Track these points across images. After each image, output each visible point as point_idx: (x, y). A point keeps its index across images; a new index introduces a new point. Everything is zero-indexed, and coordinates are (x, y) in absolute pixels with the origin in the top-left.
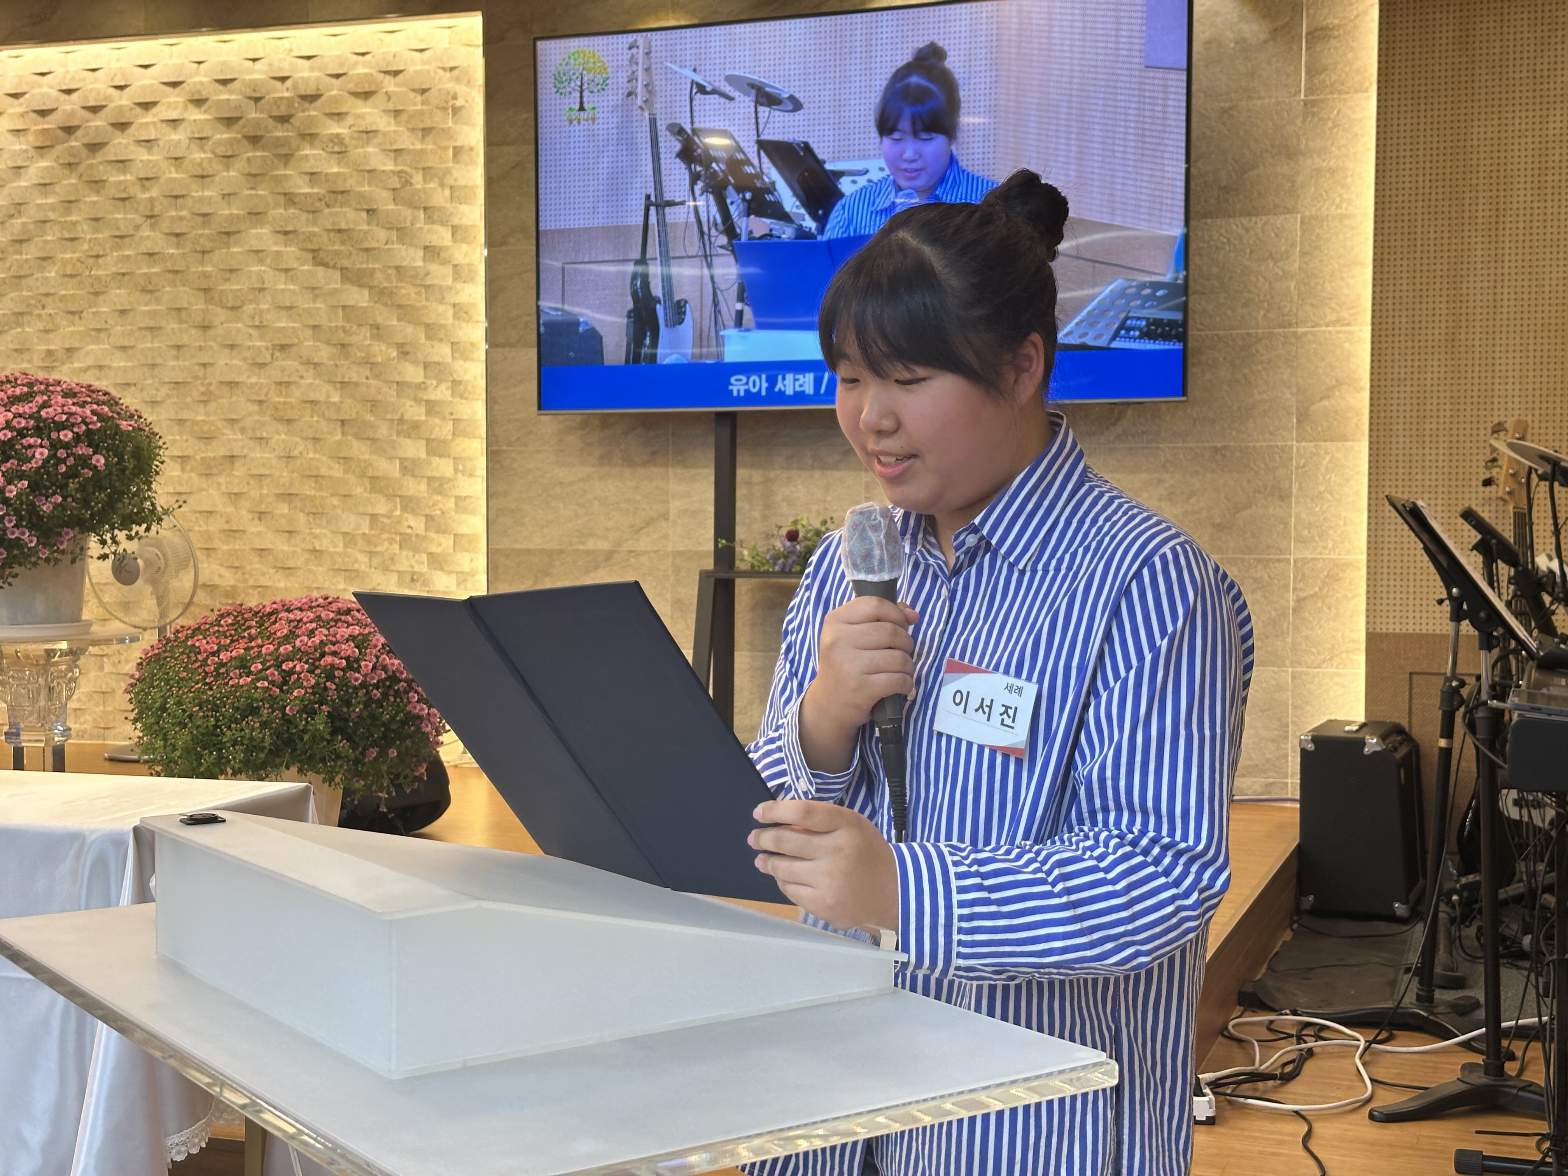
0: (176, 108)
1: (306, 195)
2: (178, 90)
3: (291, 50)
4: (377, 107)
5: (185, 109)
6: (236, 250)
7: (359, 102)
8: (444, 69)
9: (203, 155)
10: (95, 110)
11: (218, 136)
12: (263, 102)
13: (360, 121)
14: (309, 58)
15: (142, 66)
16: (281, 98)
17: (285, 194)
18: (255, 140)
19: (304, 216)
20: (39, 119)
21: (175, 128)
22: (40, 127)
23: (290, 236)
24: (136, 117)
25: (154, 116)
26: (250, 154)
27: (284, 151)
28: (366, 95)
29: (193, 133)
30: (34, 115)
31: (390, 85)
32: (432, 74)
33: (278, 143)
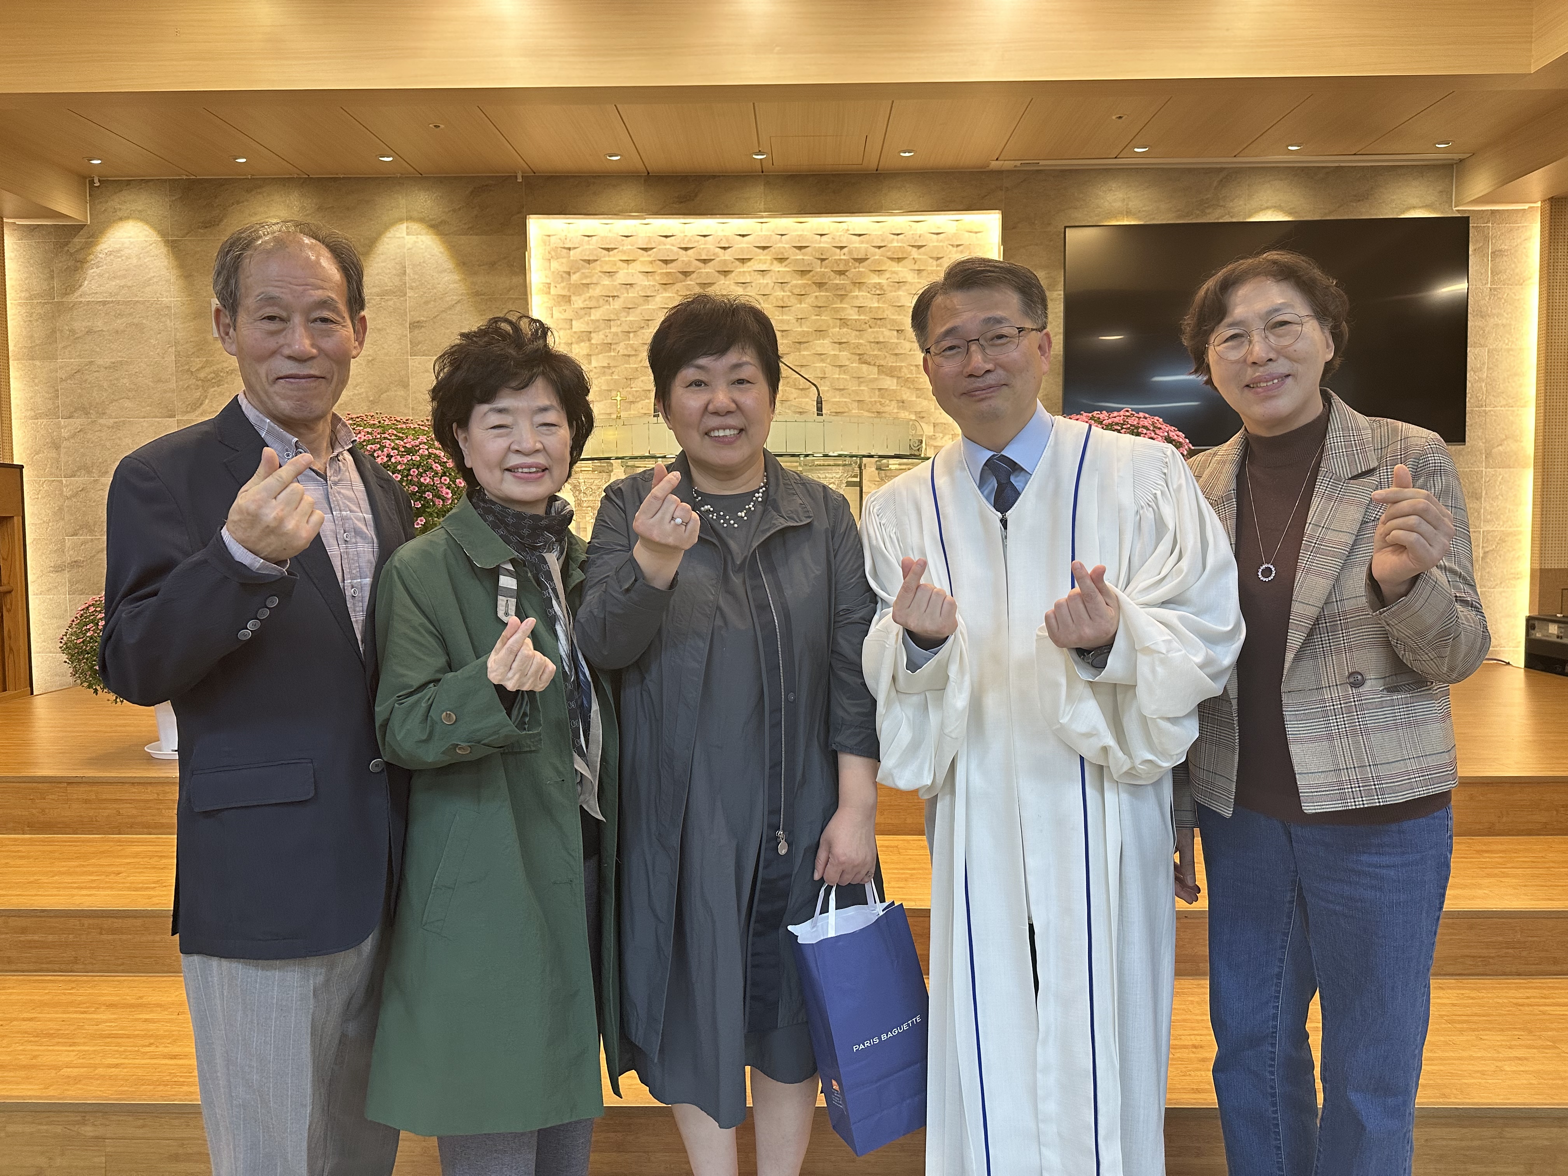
0: (765, 263)
1: (856, 320)
2: (766, 251)
3: (848, 230)
4: (906, 268)
5: (772, 264)
6: (805, 353)
7: (894, 264)
8: (952, 245)
9: (783, 293)
10: (705, 261)
11: (795, 282)
12: (827, 261)
13: (894, 275)
14: (860, 235)
15: (740, 235)
16: (840, 260)
17: (841, 319)
18: (820, 285)
19: (855, 333)
20: (664, 265)
21: (763, 276)
22: (664, 271)
23: (843, 345)
24: (736, 267)
25: (749, 267)
26: (817, 294)
27: (843, 293)
28: (899, 260)
29: (777, 279)
30: (660, 263)
31: (915, 253)
32: (945, 248)
33: (837, 287)
